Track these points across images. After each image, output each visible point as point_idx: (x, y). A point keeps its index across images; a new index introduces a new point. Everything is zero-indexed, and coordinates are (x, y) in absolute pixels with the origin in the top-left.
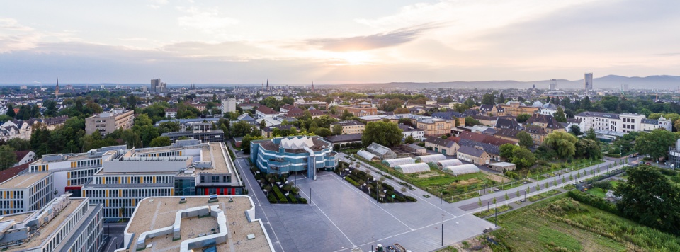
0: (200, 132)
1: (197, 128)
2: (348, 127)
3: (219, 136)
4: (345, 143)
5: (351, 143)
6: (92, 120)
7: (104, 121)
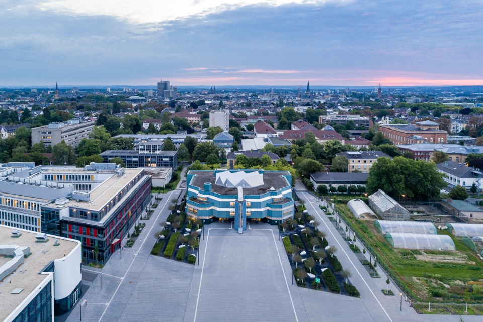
0: (146, 152)
1: (142, 147)
2: (362, 160)
3: (167, 159)
4: (336, 186)
5: (348, 186)
6: (39, 130)
7: (49, 133)
